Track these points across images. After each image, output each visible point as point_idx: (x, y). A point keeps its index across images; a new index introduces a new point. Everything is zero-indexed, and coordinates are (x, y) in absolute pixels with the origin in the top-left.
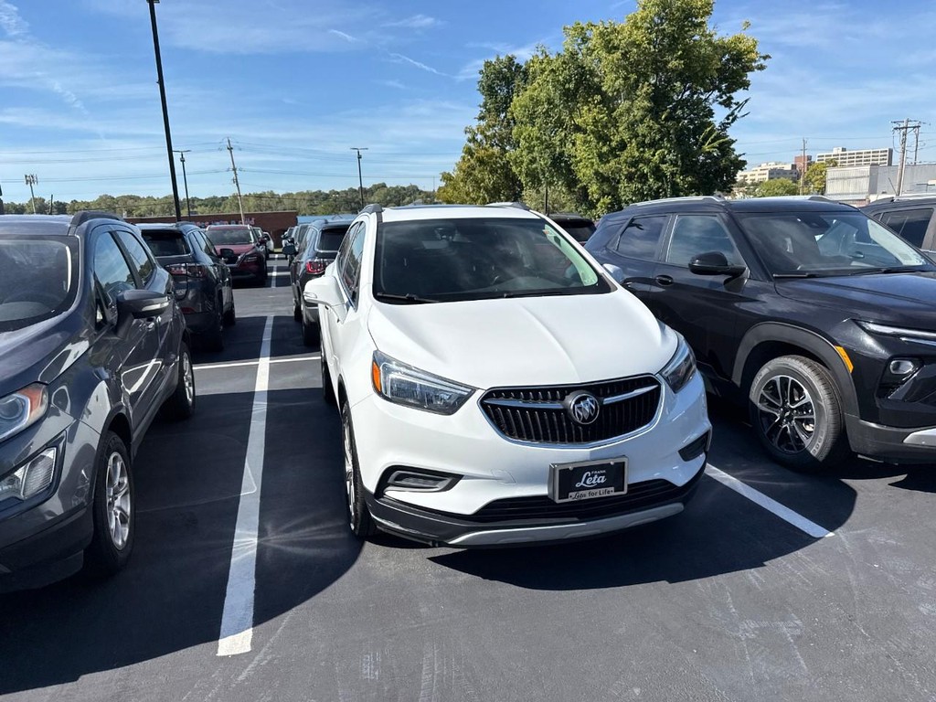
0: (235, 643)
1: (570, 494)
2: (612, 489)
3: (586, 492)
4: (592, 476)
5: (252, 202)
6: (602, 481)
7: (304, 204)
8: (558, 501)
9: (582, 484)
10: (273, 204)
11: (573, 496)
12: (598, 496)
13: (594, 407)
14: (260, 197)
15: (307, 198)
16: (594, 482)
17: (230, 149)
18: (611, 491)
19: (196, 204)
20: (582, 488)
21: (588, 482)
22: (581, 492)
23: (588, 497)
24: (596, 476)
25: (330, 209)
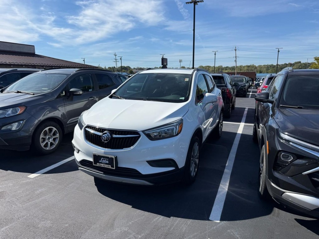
0: (33, 176)
1: (97, 163)
2: (110, 166)
3: (102, 164)
4: (104, 160)
5: (246, 68)
6: (107, 162)
7: (265, 69)
8: (94, 165)
9: (101, 161)
10: (253, 69)
11: (98, 165)
12: (106, 167)
13: (108, 137)
14: (249, 66)
15: (266, 67)
16: (105, 162)
17: (236, 50)
18: (109, 167)
19: (228, 68)
20: (101, 163)
21: (103, 161)
22: (101, 164)
23: (103, 166)
24: (105, 160)
25: (274, 71)
